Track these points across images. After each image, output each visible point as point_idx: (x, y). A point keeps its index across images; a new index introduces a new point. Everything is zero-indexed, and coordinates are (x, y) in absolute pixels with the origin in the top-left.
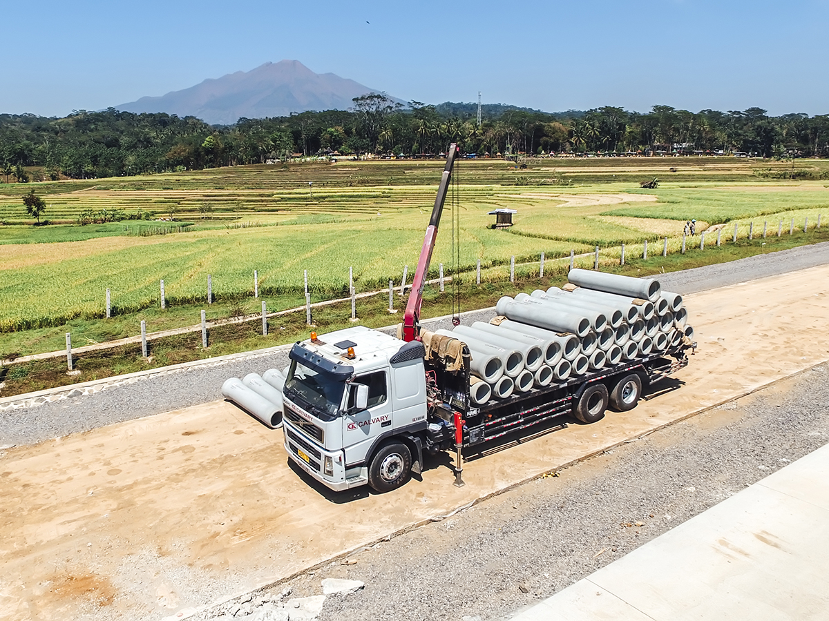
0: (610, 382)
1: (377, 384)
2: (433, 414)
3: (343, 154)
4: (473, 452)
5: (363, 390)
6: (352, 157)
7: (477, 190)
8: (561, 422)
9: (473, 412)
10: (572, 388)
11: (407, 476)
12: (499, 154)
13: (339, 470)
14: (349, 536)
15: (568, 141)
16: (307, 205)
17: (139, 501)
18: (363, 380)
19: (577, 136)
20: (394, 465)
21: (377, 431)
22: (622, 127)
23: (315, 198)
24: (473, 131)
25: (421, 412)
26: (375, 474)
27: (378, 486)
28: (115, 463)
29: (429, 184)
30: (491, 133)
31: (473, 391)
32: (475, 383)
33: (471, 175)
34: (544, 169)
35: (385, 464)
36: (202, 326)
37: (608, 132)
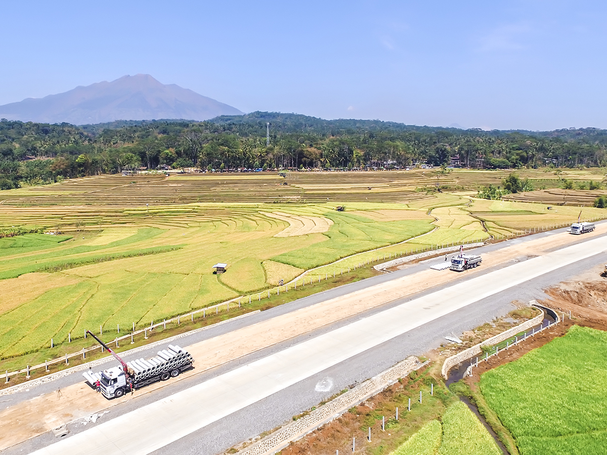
0: (170, 372)
1: (115, 380)
2: (127, 383)
3: (174, 168)
4: (137, 389)
5: (113, 382)
6: (180, 171)
7: (250, 208)
8: (159, 381)
9: (136, 382)
10: (159, 375)
11: (123, 394)
12: (276, 169)
13: (109, 395)
14: (110, 405)
15: (319, 160)
16: (145, 218)
17: (74, 402)
18: (112, 380)
19: (324, 157)
20: (120, 393)
21: (116, 388)
22: (351, 152)
23: (150, 214)
24: (260, 154)
25: (125, 383)
26: (116, 395)
27: (116, 397)
28: (68, 396)
29: (222, 202)
30: (271, 156)
31: (135, 378)
32: (136, 377)
33: (252, 191)
34: (297, 186)
35: (118, 393)
36: (83, 351)
37: (343, 155)
